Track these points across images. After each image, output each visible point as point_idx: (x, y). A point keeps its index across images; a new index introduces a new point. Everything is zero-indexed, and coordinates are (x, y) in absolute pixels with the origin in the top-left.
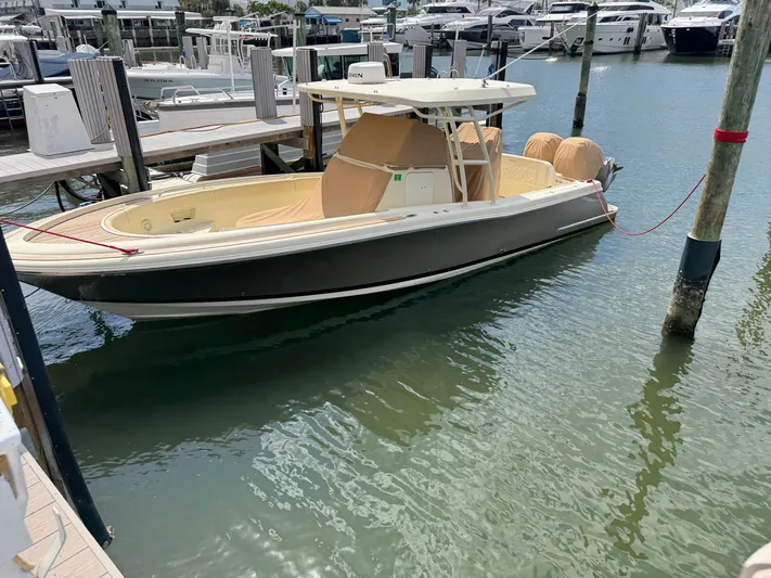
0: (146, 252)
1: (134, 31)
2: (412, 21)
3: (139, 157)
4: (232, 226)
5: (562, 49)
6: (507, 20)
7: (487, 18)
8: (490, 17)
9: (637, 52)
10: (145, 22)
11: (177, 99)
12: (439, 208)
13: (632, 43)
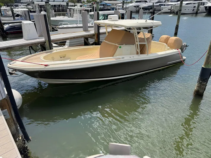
0: (50, 66)
1: (56, 8)
2: (131, 5)
3: (50, 40)
4: (75, 59)
5: (174, 12)
6: (158, 4)
7: (152, 4)
8: (153, 3)
9: (197, 13)
10: (59, 5)
11: (63, 26)
12: (131, 56)
13: (195, 11)
